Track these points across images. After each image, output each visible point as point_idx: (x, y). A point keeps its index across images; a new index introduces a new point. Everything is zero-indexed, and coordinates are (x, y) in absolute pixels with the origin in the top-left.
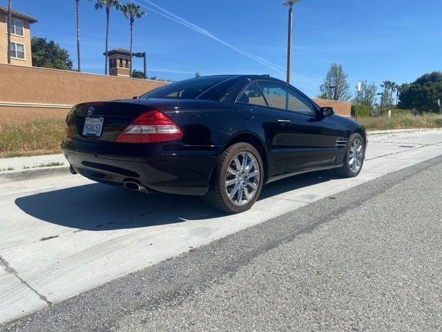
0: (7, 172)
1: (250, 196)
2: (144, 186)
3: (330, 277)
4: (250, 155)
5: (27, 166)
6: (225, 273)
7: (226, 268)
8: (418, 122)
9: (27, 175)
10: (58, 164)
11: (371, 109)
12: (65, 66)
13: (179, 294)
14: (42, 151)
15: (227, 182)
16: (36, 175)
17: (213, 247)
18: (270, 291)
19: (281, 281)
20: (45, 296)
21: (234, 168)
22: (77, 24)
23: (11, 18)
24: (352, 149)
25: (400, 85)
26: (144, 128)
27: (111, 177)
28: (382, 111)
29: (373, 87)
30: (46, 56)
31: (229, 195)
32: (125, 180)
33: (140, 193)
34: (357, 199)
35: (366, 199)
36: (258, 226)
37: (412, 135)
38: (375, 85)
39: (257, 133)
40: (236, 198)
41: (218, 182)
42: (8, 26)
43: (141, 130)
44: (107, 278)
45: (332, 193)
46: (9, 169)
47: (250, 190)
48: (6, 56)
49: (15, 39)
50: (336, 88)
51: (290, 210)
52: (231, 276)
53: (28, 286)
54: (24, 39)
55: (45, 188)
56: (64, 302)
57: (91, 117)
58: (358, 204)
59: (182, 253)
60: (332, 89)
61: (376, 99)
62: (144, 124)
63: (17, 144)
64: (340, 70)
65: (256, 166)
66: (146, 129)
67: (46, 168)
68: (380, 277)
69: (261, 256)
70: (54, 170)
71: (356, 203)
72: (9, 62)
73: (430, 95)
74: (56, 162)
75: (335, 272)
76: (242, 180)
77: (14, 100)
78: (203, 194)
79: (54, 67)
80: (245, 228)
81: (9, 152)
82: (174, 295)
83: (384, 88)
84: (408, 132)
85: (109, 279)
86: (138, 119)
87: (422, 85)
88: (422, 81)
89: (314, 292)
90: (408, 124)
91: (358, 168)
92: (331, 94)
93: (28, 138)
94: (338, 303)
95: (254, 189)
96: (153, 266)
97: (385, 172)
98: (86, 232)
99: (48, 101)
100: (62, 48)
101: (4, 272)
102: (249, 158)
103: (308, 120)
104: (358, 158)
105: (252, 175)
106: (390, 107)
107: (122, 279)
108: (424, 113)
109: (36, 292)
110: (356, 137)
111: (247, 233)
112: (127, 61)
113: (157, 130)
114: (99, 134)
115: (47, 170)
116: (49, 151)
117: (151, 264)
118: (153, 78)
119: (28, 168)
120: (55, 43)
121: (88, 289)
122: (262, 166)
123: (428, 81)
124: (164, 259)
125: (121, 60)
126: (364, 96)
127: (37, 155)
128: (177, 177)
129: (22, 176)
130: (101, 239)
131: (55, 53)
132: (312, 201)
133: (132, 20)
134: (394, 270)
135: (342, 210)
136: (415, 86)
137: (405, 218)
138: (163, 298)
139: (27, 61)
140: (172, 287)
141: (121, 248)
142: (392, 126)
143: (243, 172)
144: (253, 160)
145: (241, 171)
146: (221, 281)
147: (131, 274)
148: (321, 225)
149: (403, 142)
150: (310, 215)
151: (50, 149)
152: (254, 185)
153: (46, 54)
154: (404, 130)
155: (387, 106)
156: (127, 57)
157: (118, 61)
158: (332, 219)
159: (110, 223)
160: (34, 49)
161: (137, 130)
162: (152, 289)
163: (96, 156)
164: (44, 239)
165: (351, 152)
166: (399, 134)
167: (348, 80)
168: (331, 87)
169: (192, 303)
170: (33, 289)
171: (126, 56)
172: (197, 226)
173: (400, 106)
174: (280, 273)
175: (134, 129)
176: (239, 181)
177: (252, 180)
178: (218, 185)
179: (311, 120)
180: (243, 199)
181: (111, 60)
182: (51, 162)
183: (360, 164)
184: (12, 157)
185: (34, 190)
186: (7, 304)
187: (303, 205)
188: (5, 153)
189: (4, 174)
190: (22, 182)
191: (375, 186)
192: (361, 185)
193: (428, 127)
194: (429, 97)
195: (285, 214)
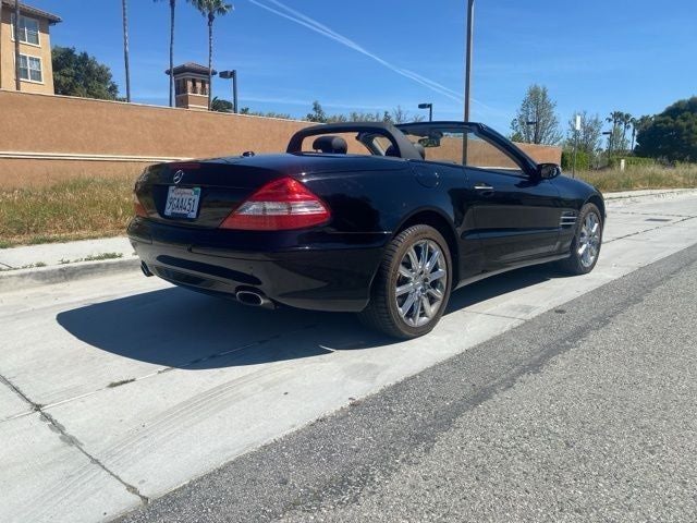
0: (35, 269)
1: (432, 310)
2: (271, 300)
3: (589, 452)
4: (433, 246)
5: (65, 260)
6: (416, 445)
7: (417, 436)
8: (670, 177)
9: (67, 274)
10: (113, 256)
11: (592, 157)
12: (106, 93)
13: (350, 483)
14: (83, 233)
15: (398, 290)
16: (80, 275)
17: (386, 399)
18: (497, 476)
19: (510, 459)
20: (134, 485)
21: (408, 265)
22: (125, 25)
23: (19, 17)
24: (584, 230)
25: (638, 118)
26: (270, 206)
27: (212, 282)
28: (609, 161)
29: (596, 122)
30: (76, 78)
31: (400, 310)
32: (238, 289)
33: (264, 309)
34: (601, 312)
35: (616, 313)
36: (451, 362)
37: (662, 200)
38: (600, 119)
39: (444, 208)
40: (410, 314)
41: (385, 290)
42: (16, 31)
43: (265, 210)
44: (228, 454)
45: (557, 302)
46: (39, 265)
47: (432, 300)
48: (14, 76)
49: (27, 50)
50: (536, 124)
51: (498, 333)
52: (427, 450)
53: (103, 467)
54: (41, 50)
55: (97, 295)
56: (167, 496)
57: (179, 186)
58: (604, 321)
59: (338, 408)
60: (532, 127)
61: (601, 142)
62: (269, 201)
63: (44, 222)
64: (544, 95)
65: (441, 262)
66: (273, 208)
67: (96, 262)
68: (671, 451)
69: (468, 414)
70: (108, 265)
71: (600, 319)
72: (18, 88)
73: (686, 135)
74: (111, 252)
75: (594, 443)
76: (418, 286)
77: (30, 149)
78: (360, 310)
79: (90, 94)
80: (432, 364)
81: (33, 235)
82: (342, 484)
83: (612, 123)
84: (656, 195)
85: (231, 456)
86: (260, 192)
87: (674, 118)
88: (674, 112)
89: (568, 478)
90: (654, 182)
91: (592, 258)
92: (529, 133)
93: (59, 212)
94: (612, 500)
95: (438, 299)
96: (298, 432)
97: (635, 265)
98: (179, 371)
99: (83, 150)
100: (100, 65)
101: (60, 443)
102: (430, 248)
103: (516, 185)
104: (592, 243)
105: (435, 276)
106: (622, 153)
107: (252, 455)
108: (678, 162)
109: (117, 477)
110: (591, 210)
111: (437, 373)
112: (203, 83)
113: (290, 209)
114: (193, 215)
115: (98, 266)
116: (96, 233)
117: (295, 429)
118: (245, 111)
119: (68, 262)
120: (90, 57)
121: (201, 474)
122: (450, 262)
123: (683, 111)
124: (313, 421)
125: (194, 82)
126: (581, 137)
127: (77, 239)
128: (325, 284)
129: (60, 276)
130: (203, 384)
131: (89, 72)
132: (529, 317)
133: (211, 18)
134: (690, 440)
135: (580, 333)
136: (662, 119)
137: (686, 347)
138: (326, 489)
139: (46, 86)
140: (336, 470)
141: (238, 400)
142: (628, 186)
143: (422, 273)
144: (437, 253)
145: (419, 271)
146: (414, 460)
147: (265, 447)
148: (553, 359)
149: (653, 212)
150: (532, 342)
151: (97, 229)
152: (438, 293)
153: (76, 75)
154: (648, 192)
155: (618, 152)
156: (205, 78)
157: (190, 84)
158: (568, 348)
159: (213, 357)
160: (57, 66)
161: (257, 210)
162: (305, 474)
163: (190, 250)
164: (113, 385)
165: (583, 235)
166: (641, 199)
167: (556, 112)
168: (528, 123)
169: (375, 498)
170: (112, 474)
171: (203, 75)
172: (354, 361)
173: (640, 153)
174: (505, 444)
175: (252, 208)
176: (415, 286)
177: (434, 284)
178: (385, 296)
179: (521, 185)
180: (422, 315)
181: (177, 82)
182: (103, 252)
183: (595, 252)
184: (39, 243)
185: (80, 299)
186: (76, 500)
187: (516, 323)
188: (28, 238)
189: (31, 273)
190: (59, 286)
191: (624, 291)
192: (600, 289)
193: (685, 186)
194: (685, 138)
195: (491, 341)
